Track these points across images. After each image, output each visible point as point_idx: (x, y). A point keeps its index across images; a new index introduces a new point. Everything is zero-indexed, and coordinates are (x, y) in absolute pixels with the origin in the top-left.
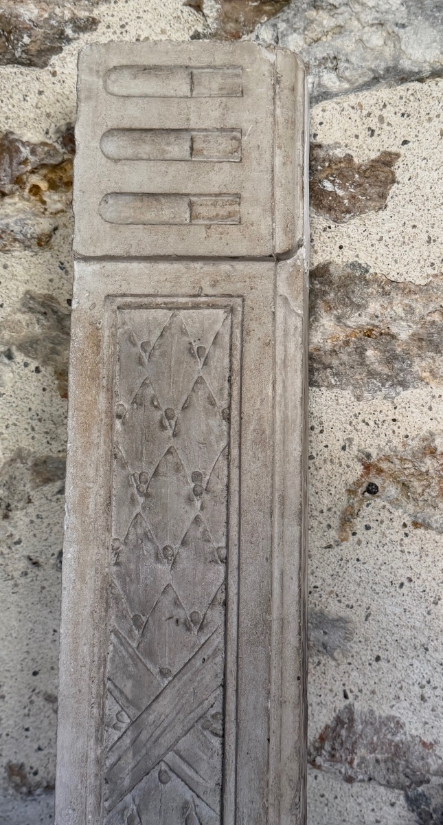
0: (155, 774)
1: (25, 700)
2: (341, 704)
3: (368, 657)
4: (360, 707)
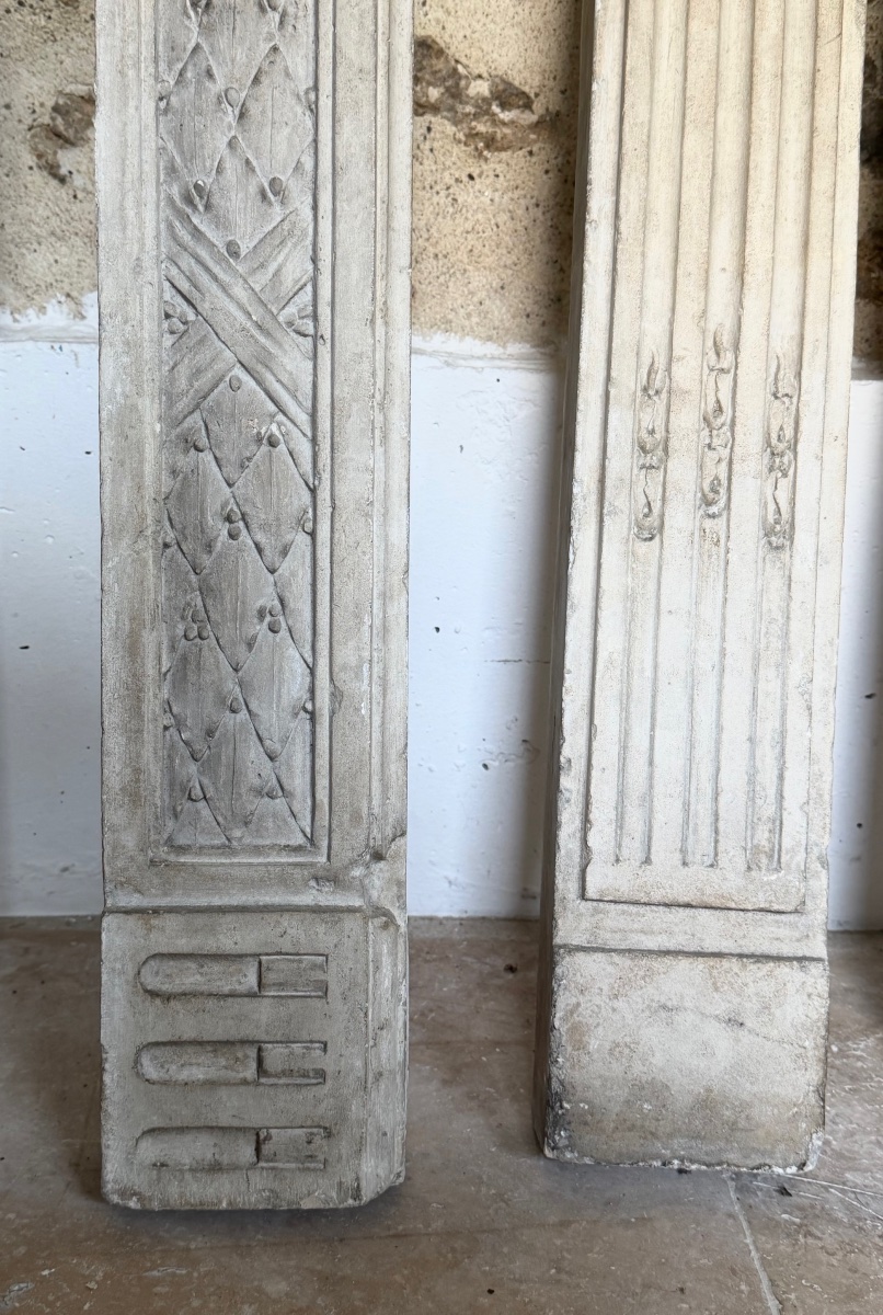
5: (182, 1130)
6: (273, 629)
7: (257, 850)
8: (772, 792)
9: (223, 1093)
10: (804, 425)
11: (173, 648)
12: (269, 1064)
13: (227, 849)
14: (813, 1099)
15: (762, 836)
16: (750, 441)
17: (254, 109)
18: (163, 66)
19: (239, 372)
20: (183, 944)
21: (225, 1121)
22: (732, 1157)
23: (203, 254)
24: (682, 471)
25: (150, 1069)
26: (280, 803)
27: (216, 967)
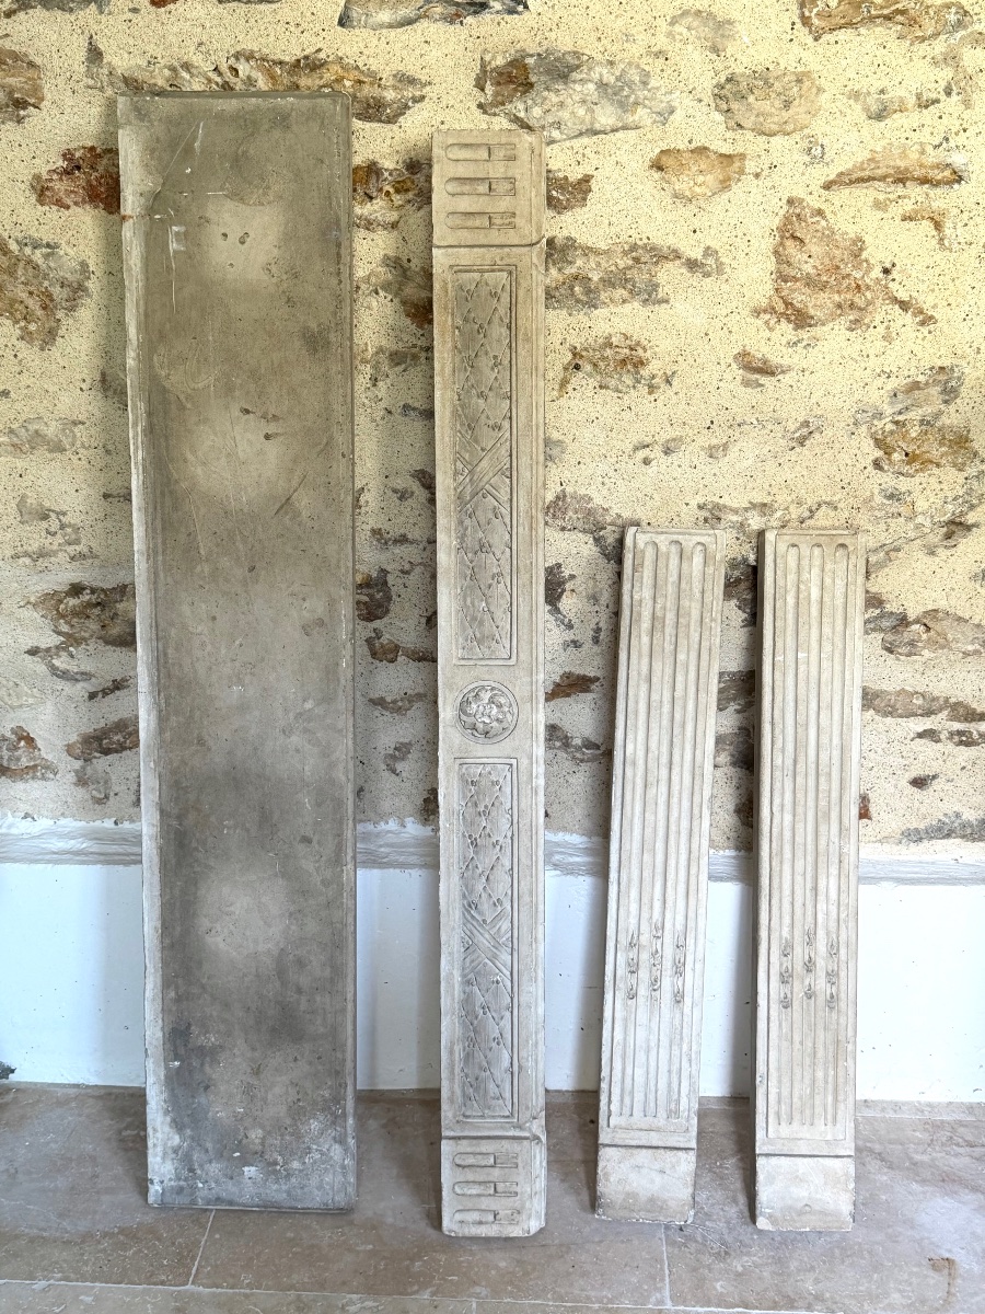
0: (480, 495)
1: (382, 492)
2: (559, 489)
3: (573, 461)
4: (569, 490)
5: (468, 1210)
6: (498, 1044)
7: (493, 1117)
8: (676, 1090)
9: (483, 1198)
10: (687, 959)
11: (464, 1050)
12: (499, 1189)
13: (482, 1117)
14: (690, 1198)
15: (673, 1106)
16: (668, 964)
17: (491, 877)
18: (461, 863)
19: (486, 960)
20: (469, 1150)
21: (483, 1207)
22: (661, 1218)
23: (475, 923)
24: (644, 974)
25: (458, 1190)
26: (501, 1101)
27: (480, 1157)
